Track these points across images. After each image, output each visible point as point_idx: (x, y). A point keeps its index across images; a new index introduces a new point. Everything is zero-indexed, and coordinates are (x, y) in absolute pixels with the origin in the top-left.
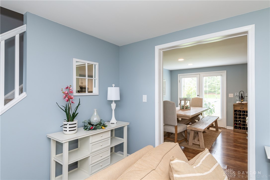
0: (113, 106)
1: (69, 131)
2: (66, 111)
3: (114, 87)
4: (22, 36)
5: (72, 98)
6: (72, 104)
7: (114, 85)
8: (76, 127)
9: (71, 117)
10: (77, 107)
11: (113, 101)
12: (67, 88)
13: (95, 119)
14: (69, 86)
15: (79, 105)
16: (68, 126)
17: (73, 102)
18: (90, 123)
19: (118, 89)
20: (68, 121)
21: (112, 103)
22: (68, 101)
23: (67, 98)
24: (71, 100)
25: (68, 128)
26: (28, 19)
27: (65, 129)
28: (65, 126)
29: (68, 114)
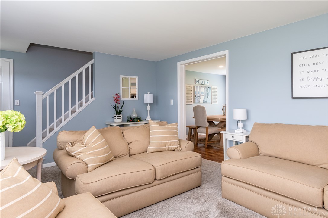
0: (149, 107)
1: (117, 120)
2: (115, 109)
3: (149, 93)
4: (92, 65)
5: (119, 101)
6: (119, 104)
7: (149, 92)
8: (121, 118)
9: (119, 112)
10: (122, 106)
11: (149, 104)
12: (116, 95)
13: (134, 116)
14: (118, 94)
15: (123, 105)
16: (116, 117)
17: (119, 103)
18: (131, 118)
19: (152, 95)
20: (117, 114)
21: (148, 106)
22: (116, 103)
23: (116, 101)
24: (118, 102)
25: (116, 118)
26: (95, 56)
27: (115, 119)
28: (115, 117)
29: (117, 111)
